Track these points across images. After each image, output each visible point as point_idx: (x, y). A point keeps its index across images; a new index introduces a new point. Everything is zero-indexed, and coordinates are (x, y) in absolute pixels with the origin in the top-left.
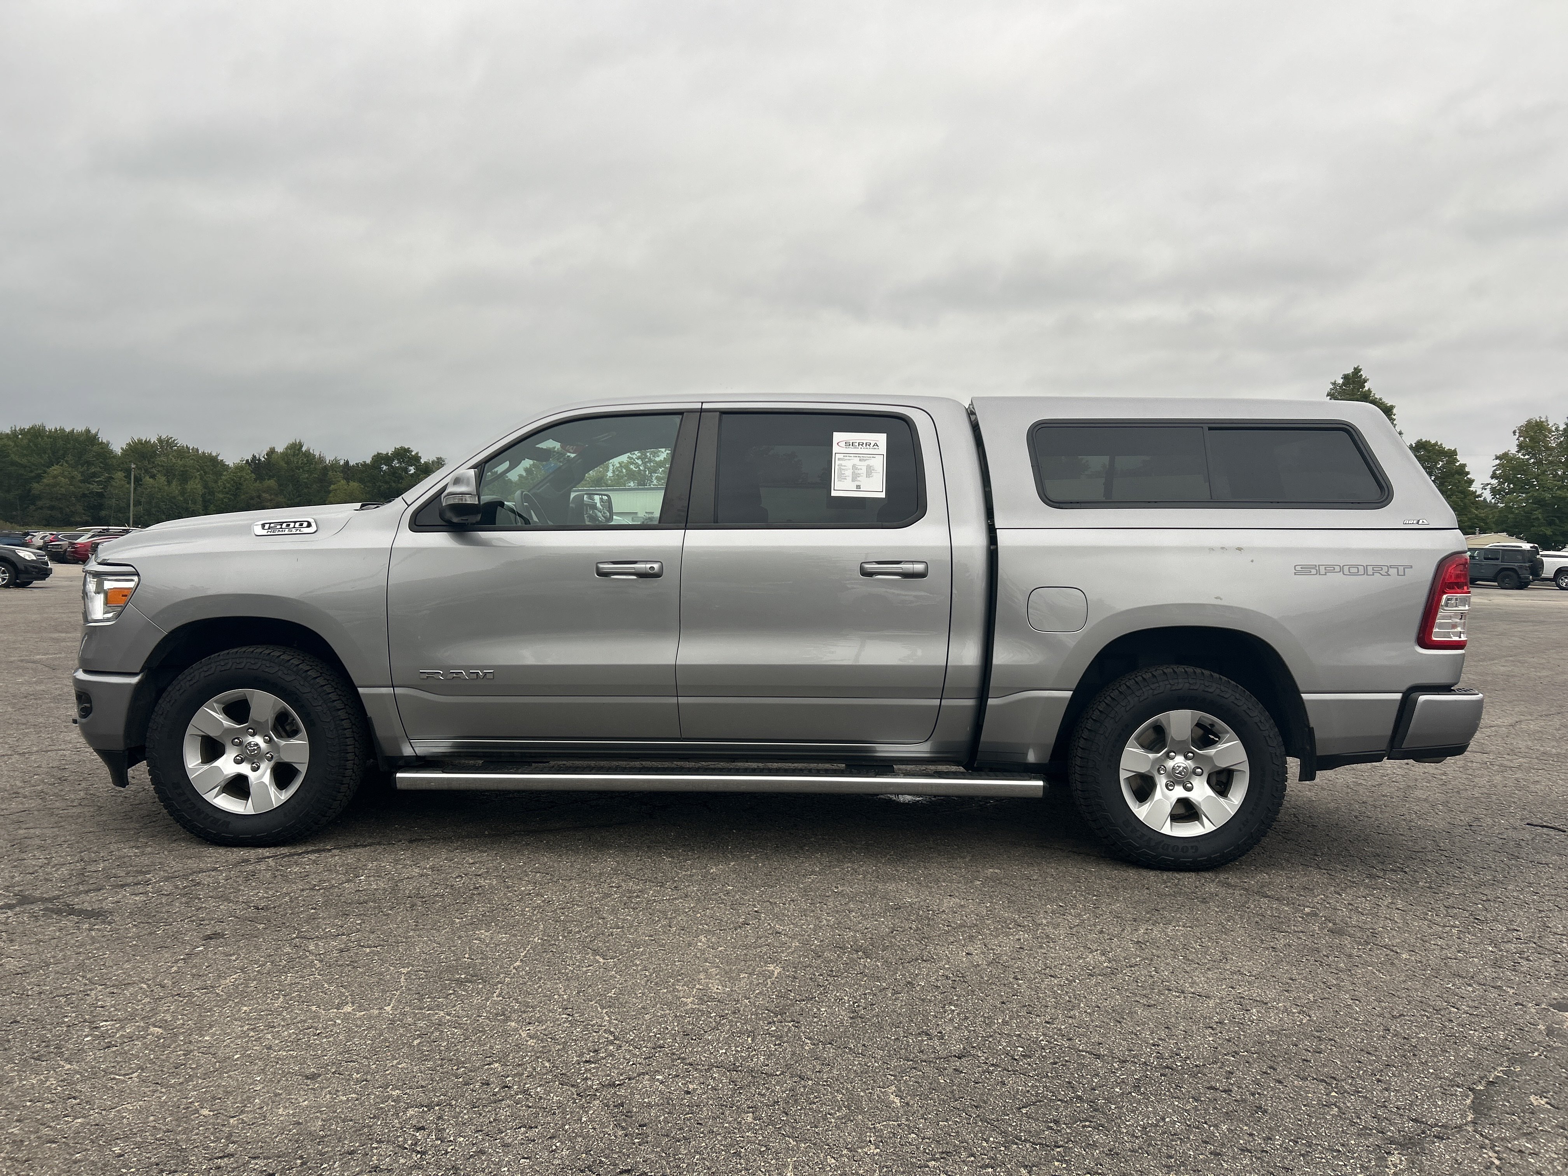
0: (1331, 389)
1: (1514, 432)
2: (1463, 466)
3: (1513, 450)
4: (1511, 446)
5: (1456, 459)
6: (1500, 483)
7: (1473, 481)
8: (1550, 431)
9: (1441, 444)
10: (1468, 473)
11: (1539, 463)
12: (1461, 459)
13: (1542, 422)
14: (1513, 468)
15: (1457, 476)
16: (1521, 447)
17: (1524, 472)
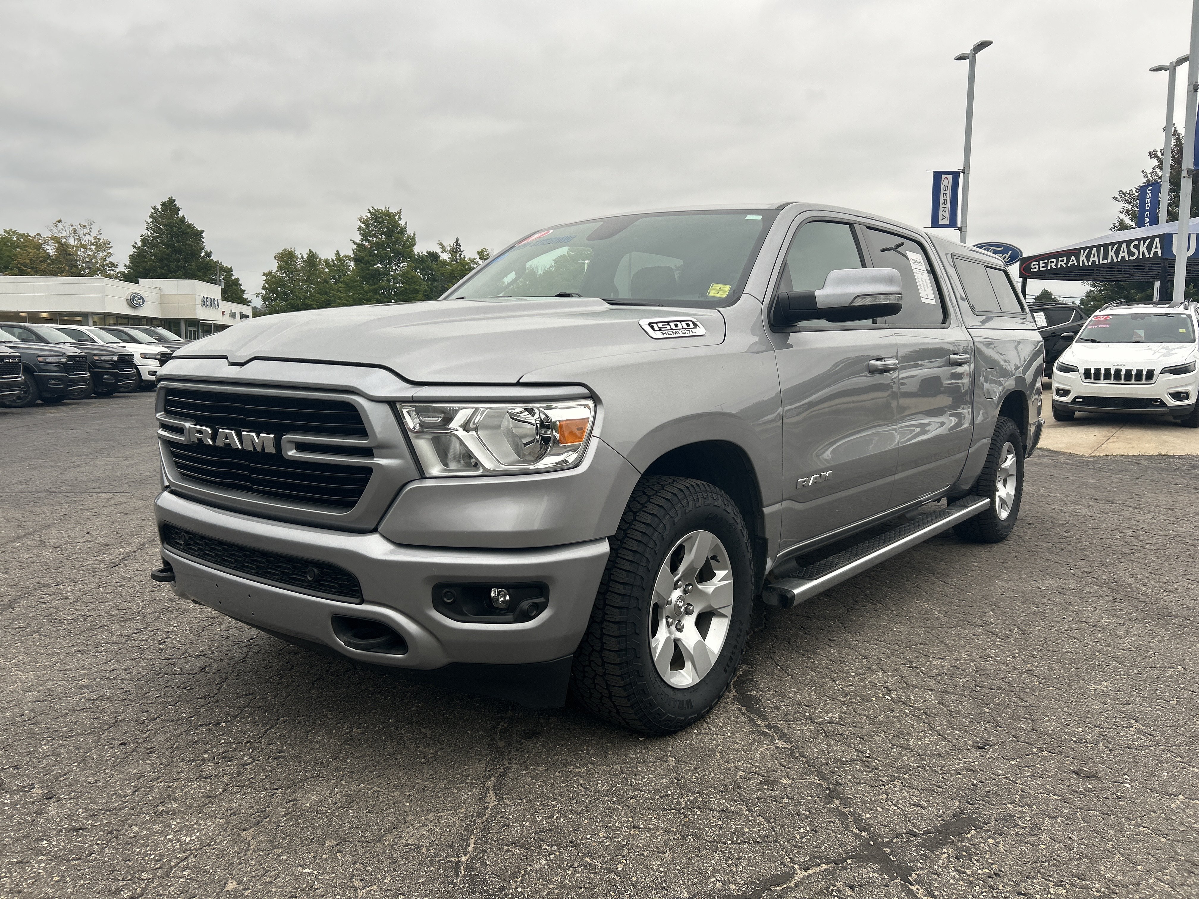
0: (152, 213)
1: (275, 257)
2: (238, 279)
3: (274, 270)
4: (273, 266)
5: (232, 274)
6: (266, 293)
7: (245, 291)
8: (297, 258)
9: (221, 263)
10: (241, 285)
11: (291, 279)
12: (236, 274)
13: (293, 252)
14: (273, 283)
15: (234, 287)
16: (280, 268)
17: (283, 286)
